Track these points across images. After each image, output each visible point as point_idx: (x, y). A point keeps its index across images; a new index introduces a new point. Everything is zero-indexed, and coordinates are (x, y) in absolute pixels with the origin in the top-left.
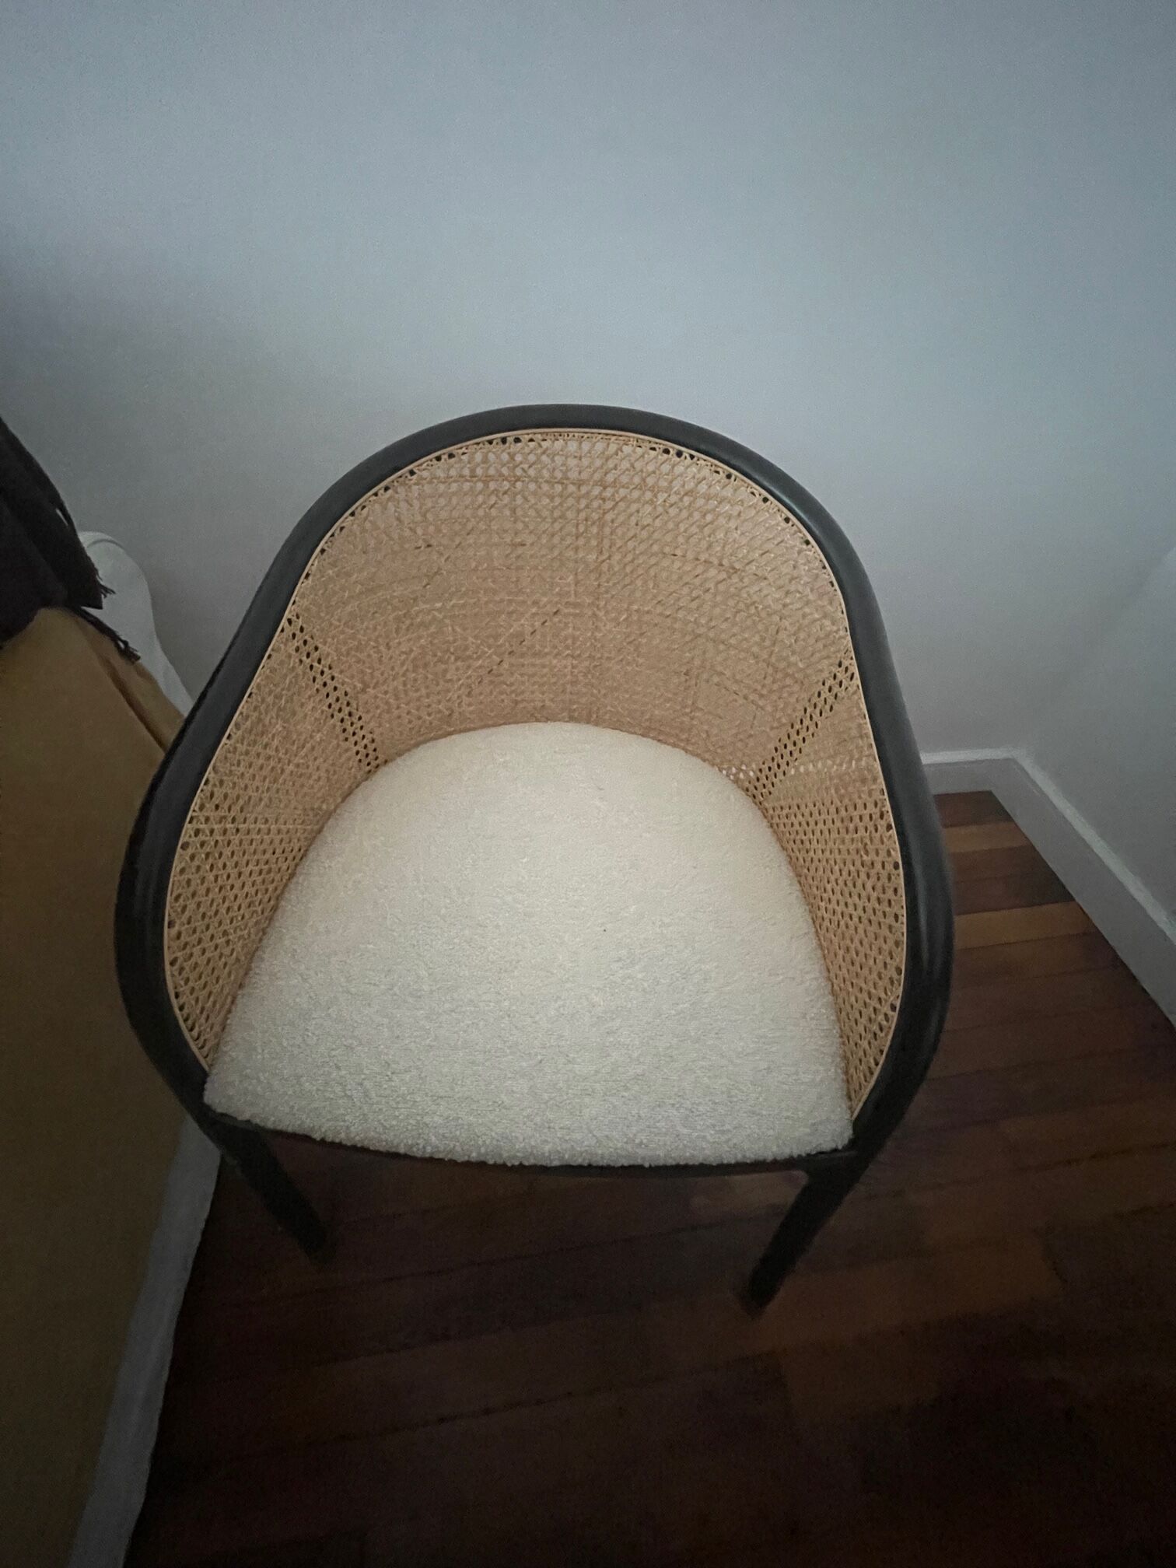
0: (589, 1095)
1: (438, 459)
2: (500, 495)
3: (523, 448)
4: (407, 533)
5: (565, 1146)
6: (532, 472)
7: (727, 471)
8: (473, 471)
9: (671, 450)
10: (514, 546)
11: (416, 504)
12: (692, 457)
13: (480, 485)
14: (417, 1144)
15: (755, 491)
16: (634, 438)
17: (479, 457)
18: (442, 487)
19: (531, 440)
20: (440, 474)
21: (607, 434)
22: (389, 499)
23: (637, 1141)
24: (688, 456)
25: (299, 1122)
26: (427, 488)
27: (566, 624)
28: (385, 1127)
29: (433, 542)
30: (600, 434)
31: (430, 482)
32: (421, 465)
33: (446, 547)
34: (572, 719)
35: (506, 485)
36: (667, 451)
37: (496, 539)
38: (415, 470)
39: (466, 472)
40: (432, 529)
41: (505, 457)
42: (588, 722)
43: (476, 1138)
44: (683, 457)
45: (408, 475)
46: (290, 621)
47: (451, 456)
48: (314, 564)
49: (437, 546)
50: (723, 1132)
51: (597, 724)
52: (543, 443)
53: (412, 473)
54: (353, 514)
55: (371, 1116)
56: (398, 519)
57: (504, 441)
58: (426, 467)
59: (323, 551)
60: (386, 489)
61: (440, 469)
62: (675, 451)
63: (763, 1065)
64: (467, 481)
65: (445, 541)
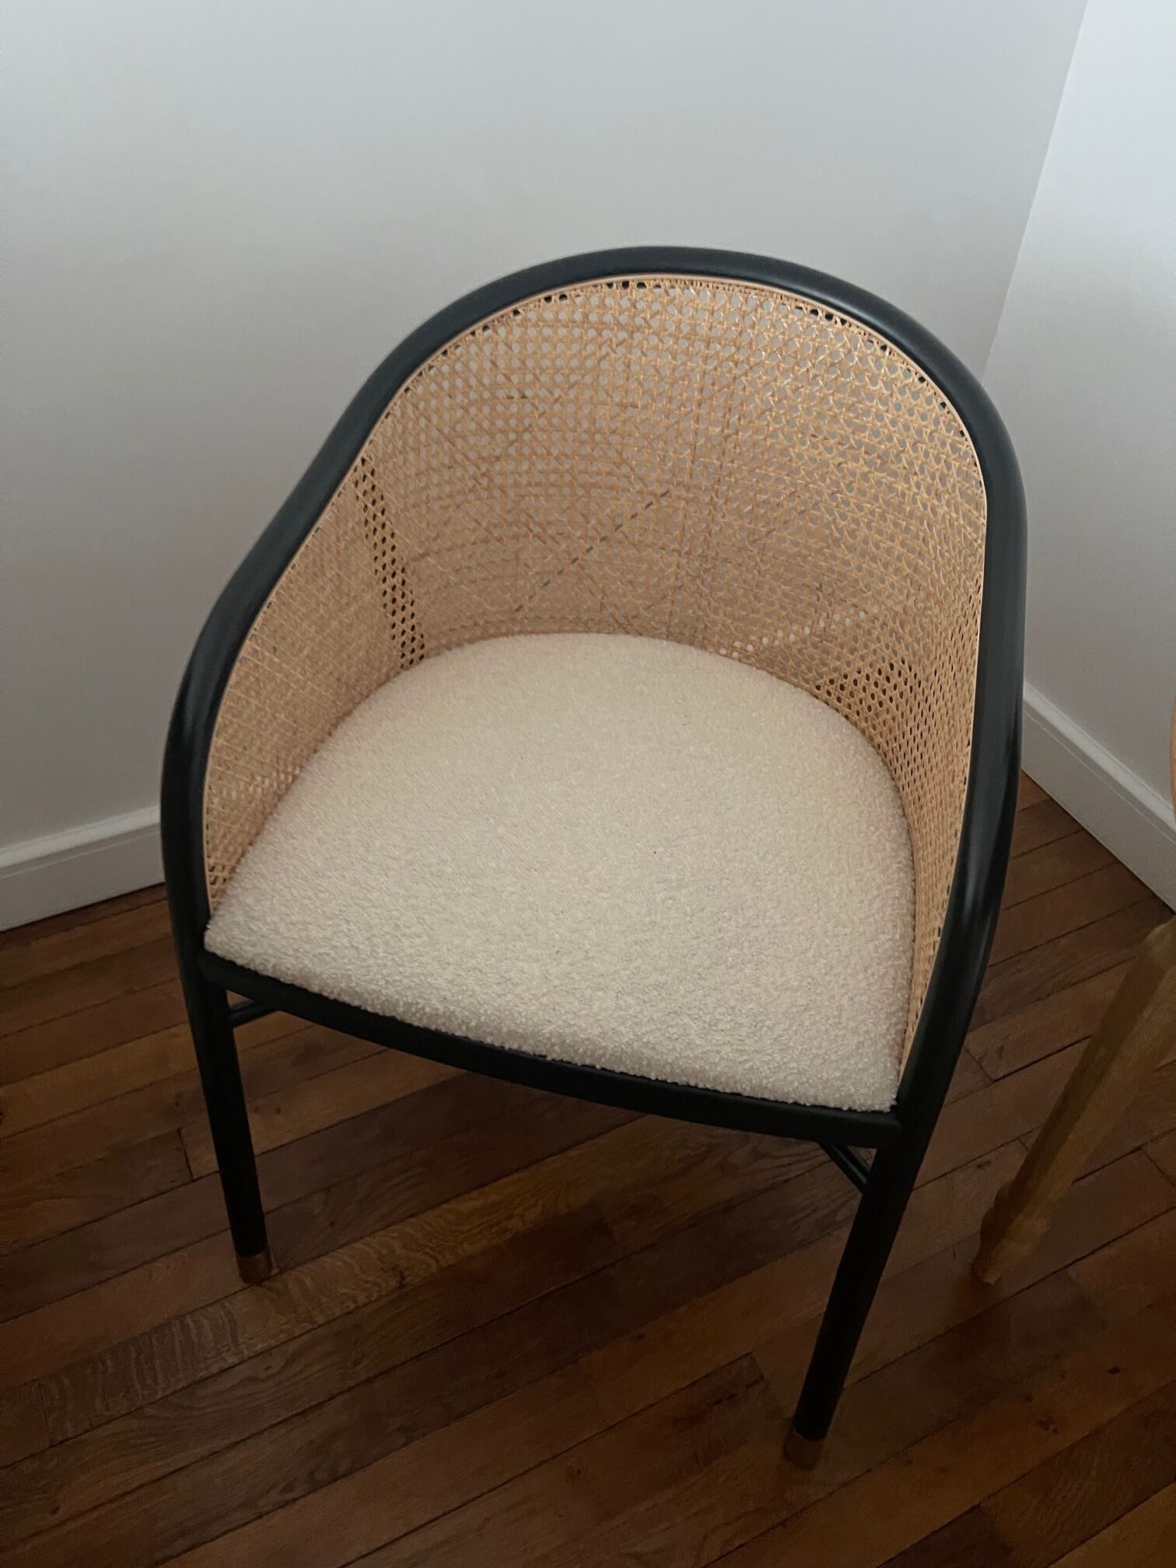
0: (602, 989)
1: (548, 299)
2: (614, 346)
3: (646, 295)
4: (501, 379)
5: (567, 1031)
6: (655, 323)
7: (882, 342)
8: (586, 316)
9: (819, 311)
10: (623, 406)
11: (516, 348)
12: (843, 322)
13: (592, 333)
14: (417, 1003)
15: (911, 368)
16: (778, 294)
17: (595, 300)
18: (547, 331)
19: (658, 286)
20: (549, 316)
21: (747, 287)
22: (487, 340)
23: (645, 1040)
24: (839, 321)
25: (301, 966)
26: (532, 332)
27: (676, 510)
28: (387, 982)
29: (528, 393)
30: (738, 286)
31: (536, 325)
32: (527, 305)
33: (542, 401)
34: (669, 636)
35: (623, 335)
36: (815, 312)
37: (603, 396)
38: (520, 310)
39: (578, 317)
40: (529, 378)
41: (625, 303)
42: (692, 644)
43: (478, 1006)
44: (833, 321)
45: (511, 315)
46: (363, 461)
47: (563, 297)
48: (396, 404)
49: (533, 398)
50: (742, 1052)
51: (703, 647)
52: (671, 291)
53: (516, 312)
54: (445, 353)
55: (375, 969)
56: (494, 363)
57: (626, 284)
58: (532, 308)
59: (407, 390)
60: (485, 328)
61: (549, 311)
62: (825, 313)
63: (802, 1001)
64: (578, 327)
65: (543, 393)
